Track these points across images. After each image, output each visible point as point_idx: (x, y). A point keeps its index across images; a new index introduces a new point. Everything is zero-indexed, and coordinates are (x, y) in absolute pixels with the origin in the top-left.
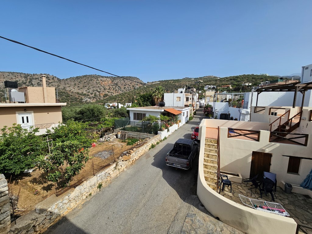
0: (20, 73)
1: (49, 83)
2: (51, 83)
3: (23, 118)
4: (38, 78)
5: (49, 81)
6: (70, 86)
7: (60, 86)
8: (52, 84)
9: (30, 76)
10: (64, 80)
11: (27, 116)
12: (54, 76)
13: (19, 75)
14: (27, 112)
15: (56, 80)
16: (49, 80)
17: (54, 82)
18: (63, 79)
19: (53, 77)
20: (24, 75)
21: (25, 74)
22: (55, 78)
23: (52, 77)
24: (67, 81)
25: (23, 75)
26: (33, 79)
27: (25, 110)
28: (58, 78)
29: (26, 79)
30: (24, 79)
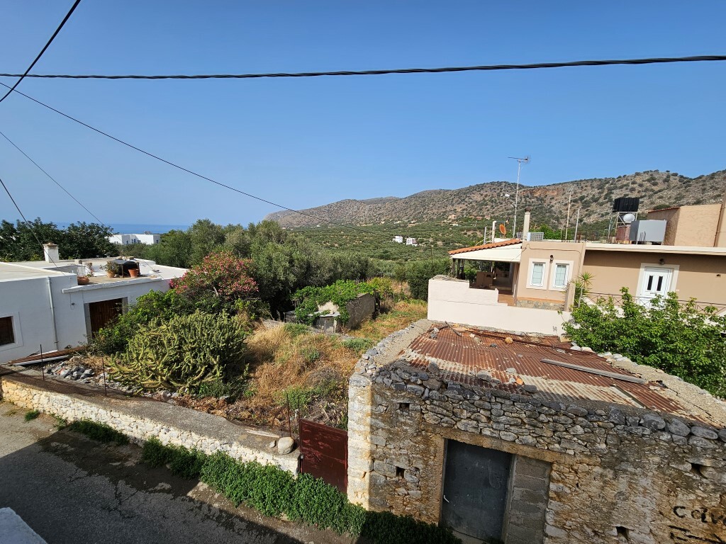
0: (591, 180)
1: (651, 193)
2: (660, 191)
3: (651, 278)
4: (627, 185)
5: (654, 188)
6: (719, 196)
7: (683, 197)
8: (660, 194)
9: (611, 182)
10: (704, 178)
11: (661, 274)
12: (671, 172)
13: (589, 184)
14: (665, 266)
15: (674, 181)
16: (655, 184)
17: (668, 188)
18: (700, 177)
19: (668, 176)
20: (599, 183)
21: (600, 180)
22: (672, 178)
23: (665, 177)
24: (711, 181)
25: (595, 184)
26: (616, 188)
27: (662, 260)
28: (682, 177)
29: (600, 190)
30: (596, 191)
